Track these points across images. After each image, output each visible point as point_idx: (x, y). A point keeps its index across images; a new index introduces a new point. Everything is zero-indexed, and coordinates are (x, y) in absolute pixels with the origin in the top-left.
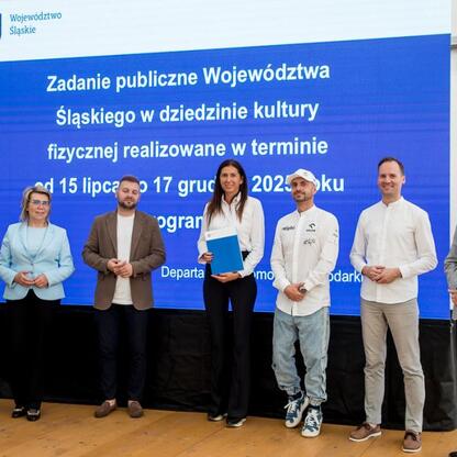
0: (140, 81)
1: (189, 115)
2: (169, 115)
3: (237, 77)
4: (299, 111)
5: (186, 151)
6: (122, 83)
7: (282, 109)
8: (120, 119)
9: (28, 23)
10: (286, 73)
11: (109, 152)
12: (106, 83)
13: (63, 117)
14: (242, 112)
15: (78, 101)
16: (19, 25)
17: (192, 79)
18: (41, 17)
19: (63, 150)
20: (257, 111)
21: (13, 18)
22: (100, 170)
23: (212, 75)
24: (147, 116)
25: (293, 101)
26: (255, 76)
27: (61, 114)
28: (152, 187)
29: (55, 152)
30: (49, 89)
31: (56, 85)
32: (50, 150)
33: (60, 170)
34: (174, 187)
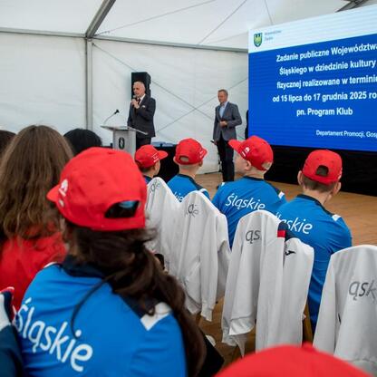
0: (309, 55)
1: (326, 68)
2: (319, 68)
3: (344, 51)
4: (367, 64)
5: (325, 83)
6: (303, 56)
7: (362, 64)
8: (301, 71)
9: (271, 36)
10: (363, 48)
11: (297, 85)
12: (296, 57)
13: (283, 71)
14: (346, 66)
15: (288, 65)
16: (268, 36)
17: (327, 53)
18: (274, 33)
19: (282, 84)
20: (352, 65)
21: (266, 34)
22: (294, 92)
23: (335, 51)
24: (311, 69)
25: (365, 60)
26: (351, 50)
27: (281, 70)
28: (313, 98)
29: (280, 85)
30: (278, 61)
31: (280, 59)
32: (278, 84)
33: (281, 92)
34: (321, 98)
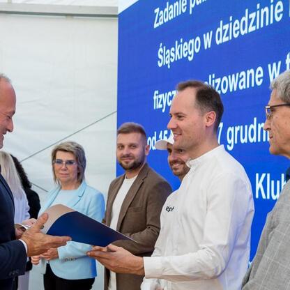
1: (236, 28)
2: (222, 35)
5: (233, 83)
6: (193, 0)
8: (191, 49)
12: (184, 4)
13: (161, 56)
19: (161, 96)
24: (208, 41)
27: (161, 53)
29: (157, 100)
32: (155, 97)
